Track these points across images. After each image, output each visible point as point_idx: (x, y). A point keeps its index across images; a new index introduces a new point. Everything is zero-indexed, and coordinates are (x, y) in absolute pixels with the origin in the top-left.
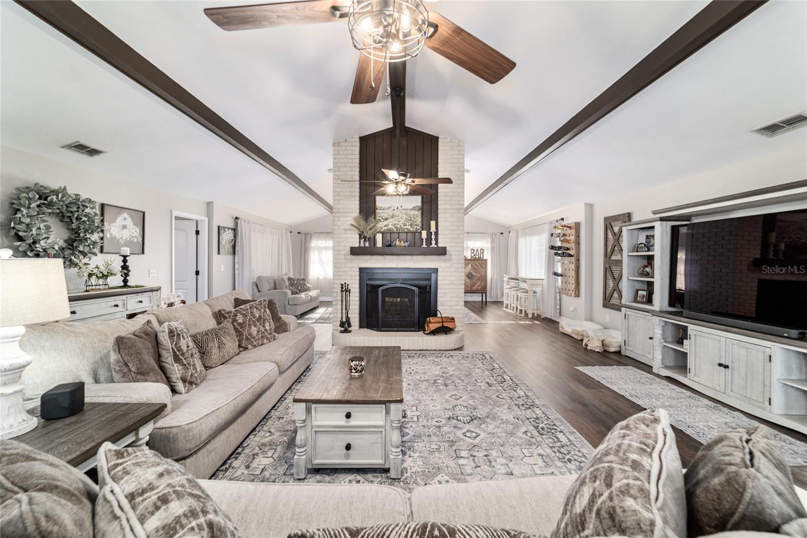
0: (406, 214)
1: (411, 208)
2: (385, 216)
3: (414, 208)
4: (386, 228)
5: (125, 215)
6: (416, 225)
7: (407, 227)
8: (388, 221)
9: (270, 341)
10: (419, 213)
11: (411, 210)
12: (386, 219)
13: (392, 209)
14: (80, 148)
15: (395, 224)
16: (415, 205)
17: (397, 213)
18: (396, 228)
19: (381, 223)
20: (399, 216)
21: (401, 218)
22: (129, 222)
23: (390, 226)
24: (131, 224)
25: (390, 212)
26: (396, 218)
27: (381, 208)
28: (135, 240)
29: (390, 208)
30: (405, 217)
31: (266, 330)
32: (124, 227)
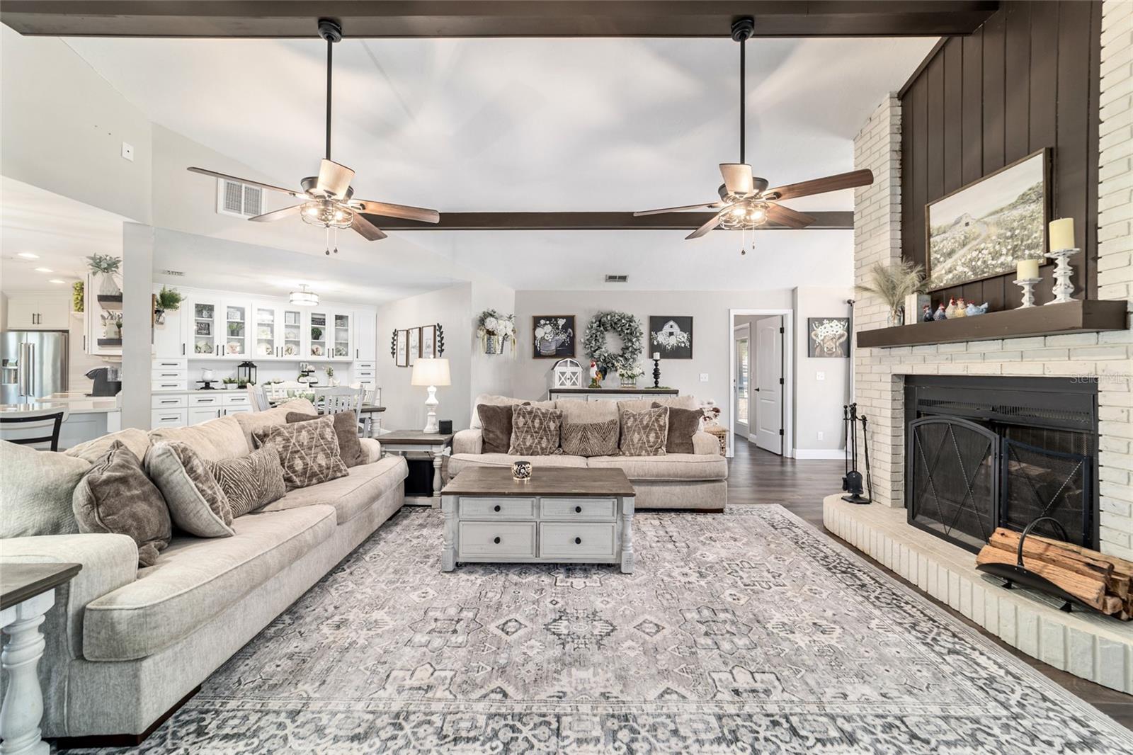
0: (998, 224)
1: (1013, 200)
2: (948, 246)
3: (1024, 199)
4: (950, 276)
5: (672, 323)
6: (1029, 247)
7: (1002, 259)
8: (955, 257)
9: (649, 455)
10: (1038, 208)
11: (1013, 206)
12: (950, 254)
13: (963, 222)
14: (612, 278)
15: (971, 261)
16: (1024, 189)
17: (975, 229)
18: (974, 269)
19: (937, 269)
20: (979, 235)
21: (984, 241)
22: (676, 329)
23: (960, 269)
24: (679, 330)
25: (959, 232)
26: (974, 243)
27: (938, 229)
28: (683, 345)
29: (957, 223)
30: (994, 231)
31: (649, 442)
32: (671, 334)
